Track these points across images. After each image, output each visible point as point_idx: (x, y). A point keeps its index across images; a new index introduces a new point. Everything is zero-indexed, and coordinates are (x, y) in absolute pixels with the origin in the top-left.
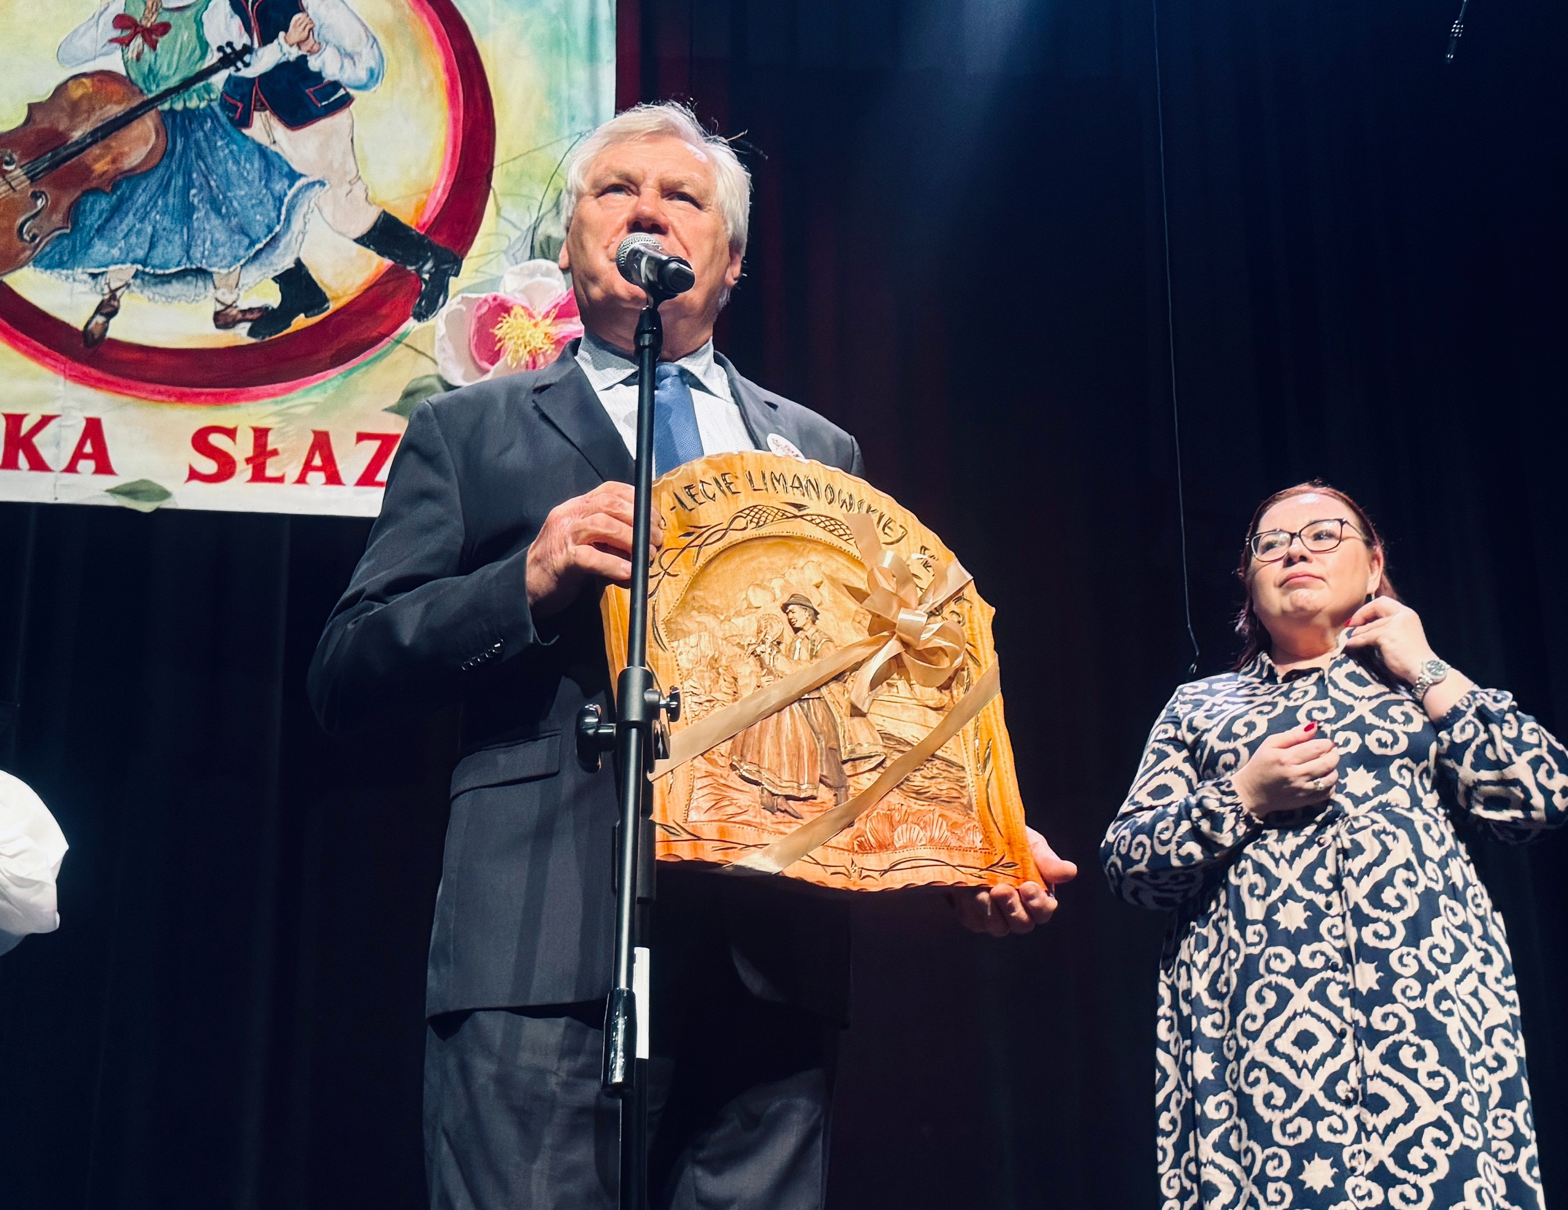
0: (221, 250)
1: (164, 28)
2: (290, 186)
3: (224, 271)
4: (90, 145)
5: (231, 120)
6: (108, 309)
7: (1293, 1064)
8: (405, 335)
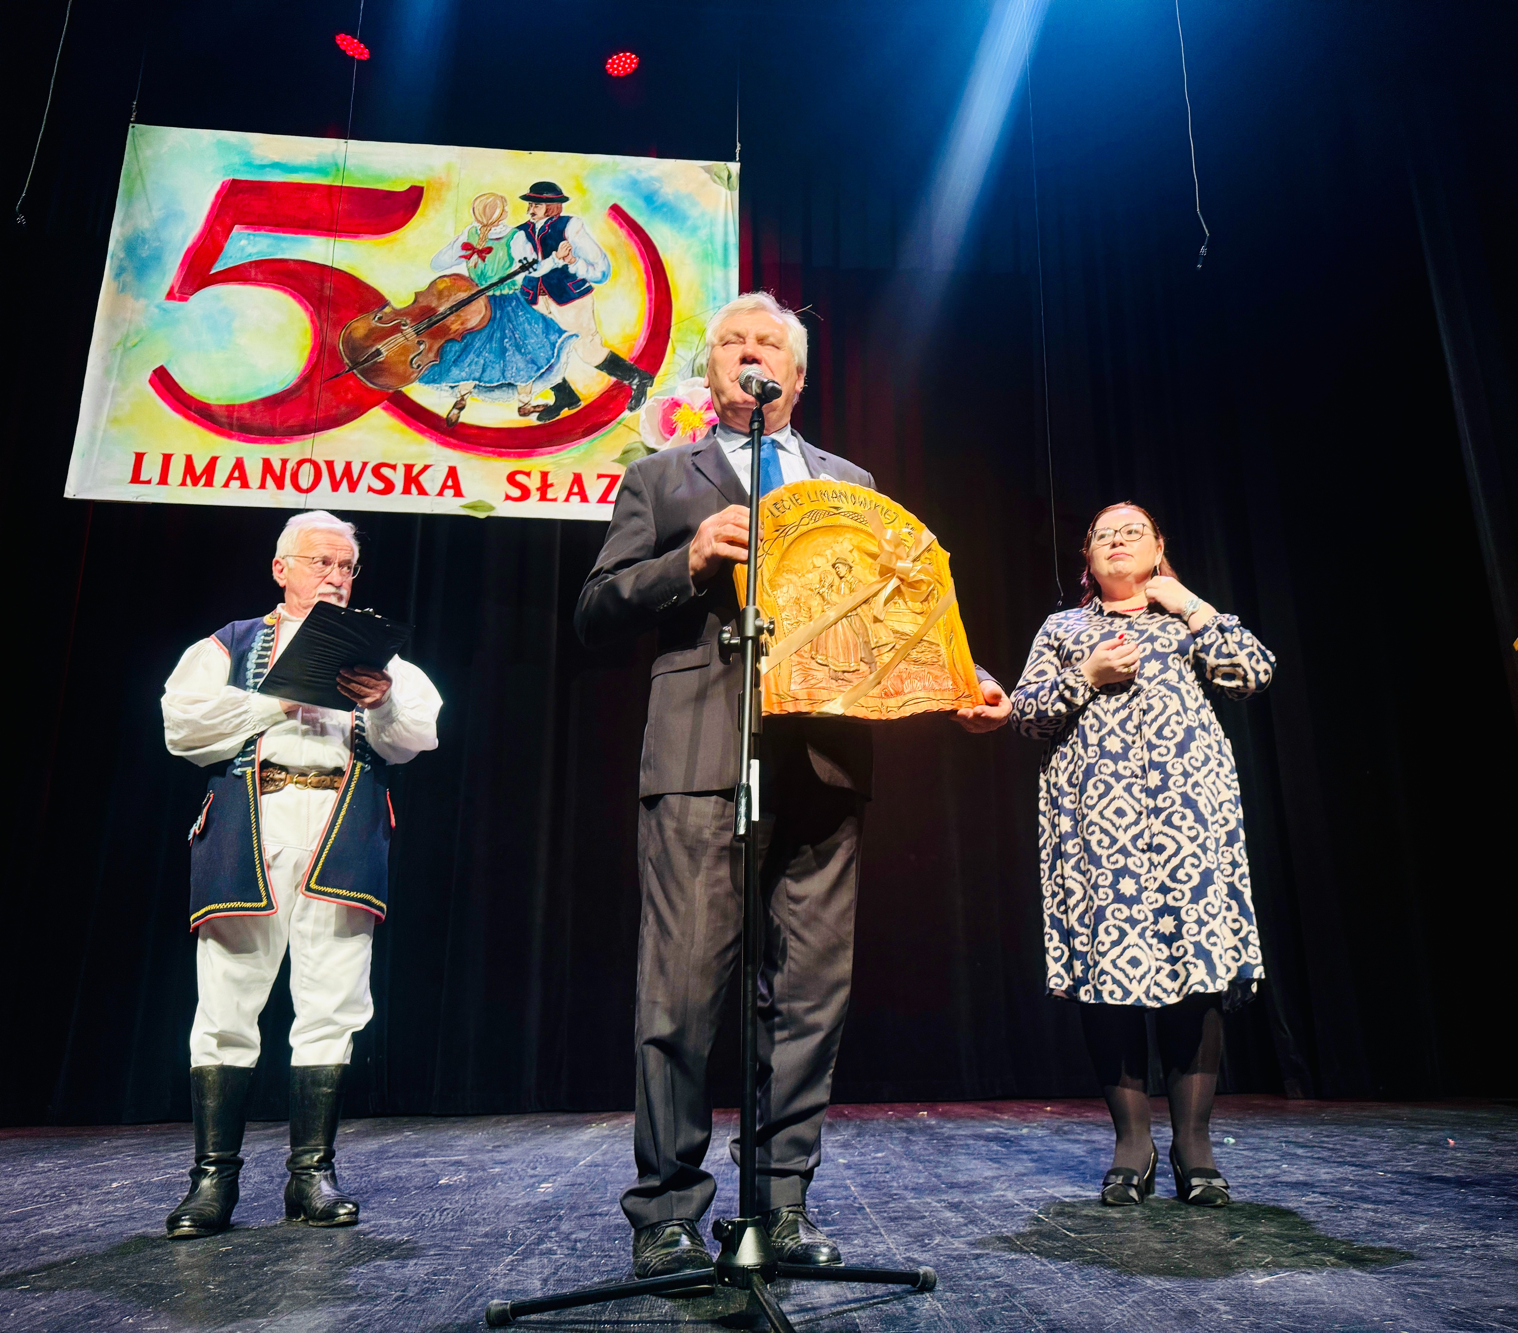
0: (522, 373)
1: (489, 250)
2: (559, 337)
3: (524, 385)
4: (449, 315)
5: (526, 300)
6: (460, 406)
7: (1114, 825)
8: (623, 419)
